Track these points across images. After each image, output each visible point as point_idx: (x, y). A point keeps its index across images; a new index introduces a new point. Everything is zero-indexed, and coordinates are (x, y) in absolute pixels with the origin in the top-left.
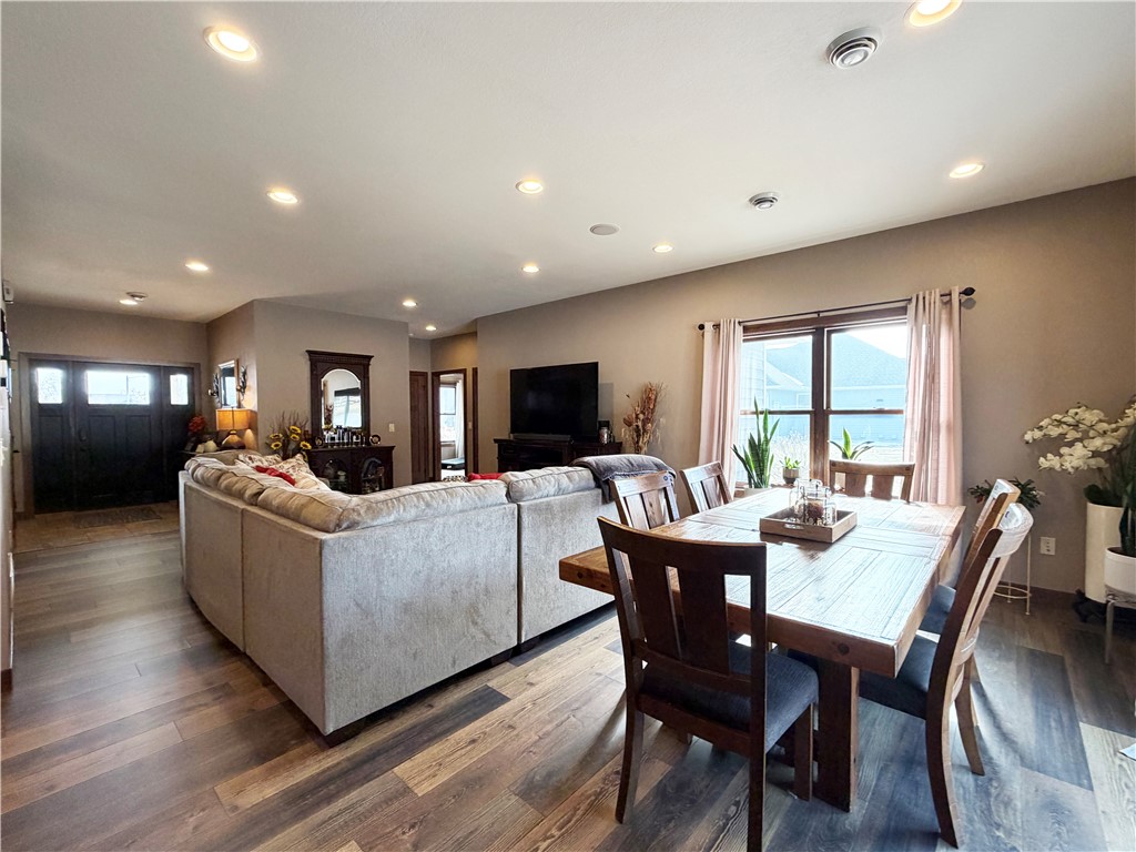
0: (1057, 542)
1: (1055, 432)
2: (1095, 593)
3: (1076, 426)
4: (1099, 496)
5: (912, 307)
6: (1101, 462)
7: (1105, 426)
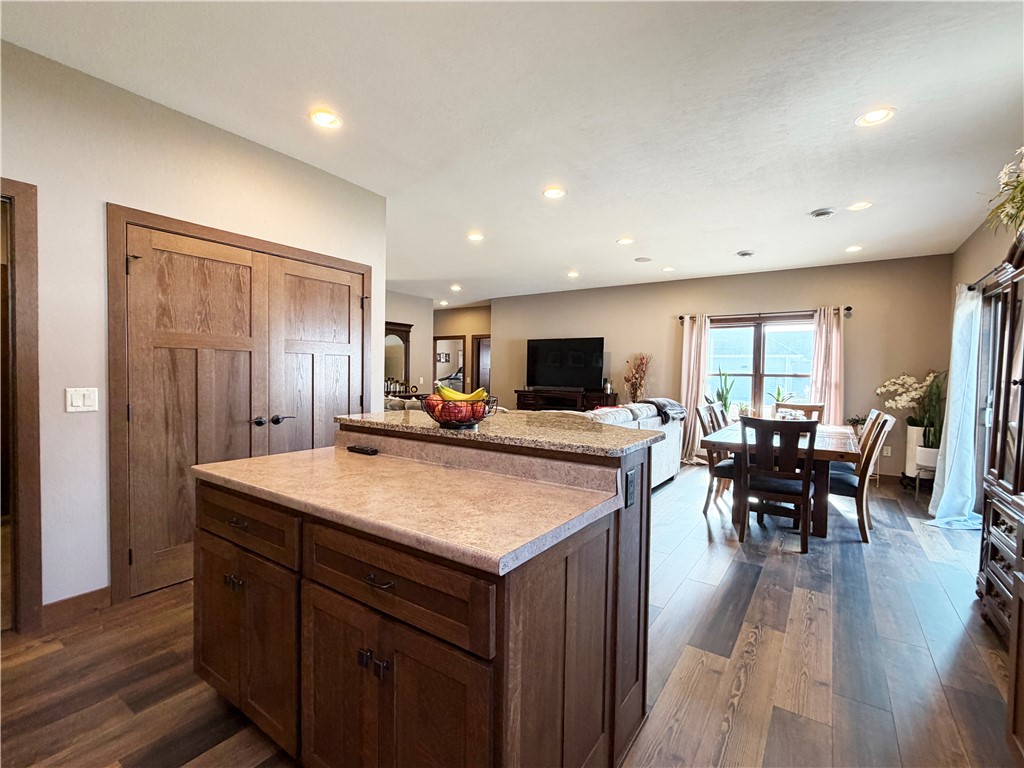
0: (892, 450)
1: (892, 389)
2: (911, 472)
3: (903, 385)
4: (913, 422)
5: (817, 315)
6: (914, 404)
7: (916, 385)
